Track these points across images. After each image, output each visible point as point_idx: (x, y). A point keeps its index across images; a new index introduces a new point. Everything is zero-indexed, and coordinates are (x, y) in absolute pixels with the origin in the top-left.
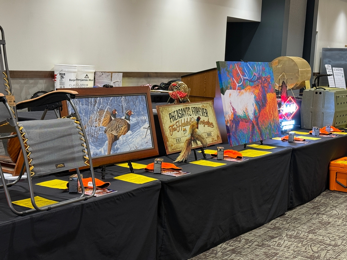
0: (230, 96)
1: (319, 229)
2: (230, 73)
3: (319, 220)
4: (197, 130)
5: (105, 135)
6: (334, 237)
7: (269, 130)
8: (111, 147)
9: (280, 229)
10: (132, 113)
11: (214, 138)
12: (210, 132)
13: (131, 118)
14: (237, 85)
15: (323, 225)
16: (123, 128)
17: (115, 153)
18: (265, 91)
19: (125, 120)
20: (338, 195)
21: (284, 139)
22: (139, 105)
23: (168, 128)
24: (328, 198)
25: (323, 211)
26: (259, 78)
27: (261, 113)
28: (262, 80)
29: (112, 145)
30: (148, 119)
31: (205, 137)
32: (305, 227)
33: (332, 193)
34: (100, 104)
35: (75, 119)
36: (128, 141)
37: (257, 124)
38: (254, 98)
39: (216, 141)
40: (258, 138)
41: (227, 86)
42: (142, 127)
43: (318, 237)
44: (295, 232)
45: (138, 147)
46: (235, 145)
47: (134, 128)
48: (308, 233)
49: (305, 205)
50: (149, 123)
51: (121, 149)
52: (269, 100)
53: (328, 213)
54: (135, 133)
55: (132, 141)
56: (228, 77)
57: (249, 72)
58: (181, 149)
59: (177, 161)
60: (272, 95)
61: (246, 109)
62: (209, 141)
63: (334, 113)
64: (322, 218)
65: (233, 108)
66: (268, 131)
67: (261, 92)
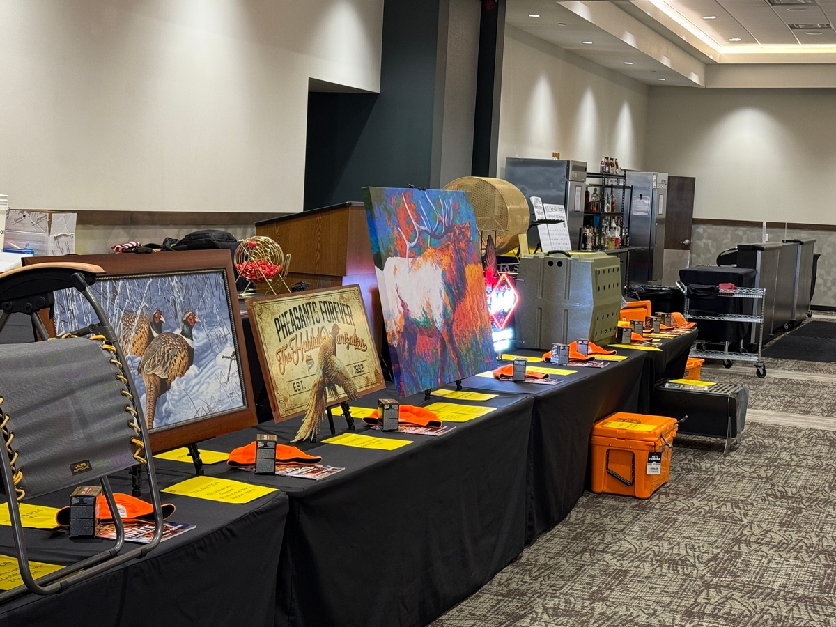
0: (395, 273)
1: (609, 589)
2: (393, 215)
3: (602, 568)
4: (333, 357)
5: (138, 378)
6: (650, 606)
7: (474, 354)
8: (155, 409)
9: (523, 594)
10: (197, 320)
11: (369, 377)
12: (360, 364)
13: (194, 332)
14: (408, 244)
15: (614, 578)
16: (178, 359)
17: (163, 424)
18: (462, 259)
19: (183, 339)
20: (615, 503)
21: (502, 375)
22: (211, 298)
23: (275, 355)
24: (597, 511)
25: (600, 543)
26: (450, 228)
27: (456, 313)
28: (455, 233)
29: (155, 404)
30: (231, 333)
31: (351, 376)
32: (578, 586)
33: (600, 499)
34: (124, 297)
35: (103, 340)
36: (191, 393)
37: (451, 341)
38: (443, 277)
39: (374, 386)
40: (453, 374)
41: (387, 248)
42: (220, 355)
43: (617, 609)
44: (559, 601)
45: (212, 406)
46: (410, 394)
47: (202, 359)
48: (589, 599)
49: (554, 531)
50: (235, 344)
51: (175, 414)
52: (470, 280)
53: (613, 549)
54: (205, 370)
55: (200, 390)
56: (390, 226)
57: (428, 214)
58: (304, 408)
59: (298, 438)
60: (476, 269)
61: (428, 304)
62: (360, 385)
63: (592, 311)
64: (604, 561)
65: (402, 301)
66: (472, 356)
67: (455, 262)
